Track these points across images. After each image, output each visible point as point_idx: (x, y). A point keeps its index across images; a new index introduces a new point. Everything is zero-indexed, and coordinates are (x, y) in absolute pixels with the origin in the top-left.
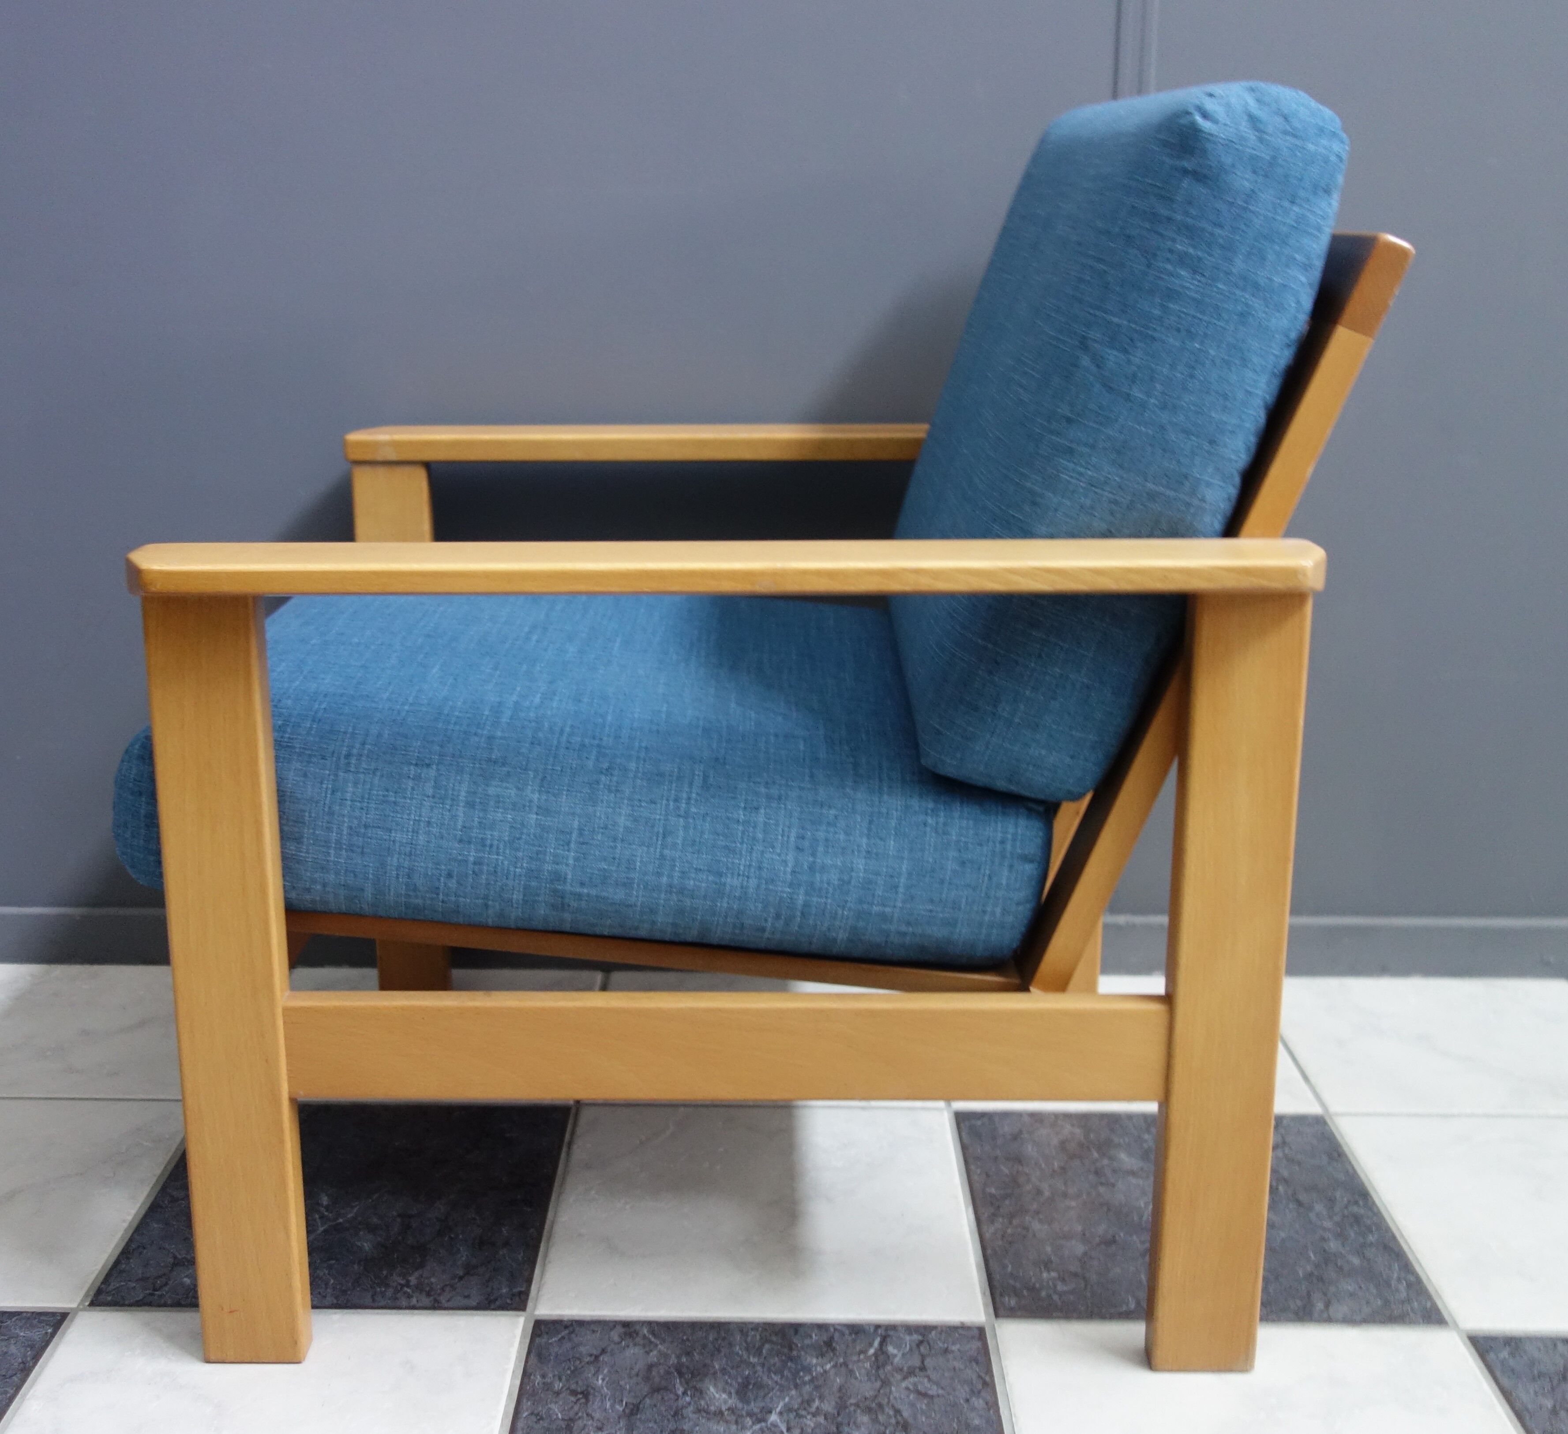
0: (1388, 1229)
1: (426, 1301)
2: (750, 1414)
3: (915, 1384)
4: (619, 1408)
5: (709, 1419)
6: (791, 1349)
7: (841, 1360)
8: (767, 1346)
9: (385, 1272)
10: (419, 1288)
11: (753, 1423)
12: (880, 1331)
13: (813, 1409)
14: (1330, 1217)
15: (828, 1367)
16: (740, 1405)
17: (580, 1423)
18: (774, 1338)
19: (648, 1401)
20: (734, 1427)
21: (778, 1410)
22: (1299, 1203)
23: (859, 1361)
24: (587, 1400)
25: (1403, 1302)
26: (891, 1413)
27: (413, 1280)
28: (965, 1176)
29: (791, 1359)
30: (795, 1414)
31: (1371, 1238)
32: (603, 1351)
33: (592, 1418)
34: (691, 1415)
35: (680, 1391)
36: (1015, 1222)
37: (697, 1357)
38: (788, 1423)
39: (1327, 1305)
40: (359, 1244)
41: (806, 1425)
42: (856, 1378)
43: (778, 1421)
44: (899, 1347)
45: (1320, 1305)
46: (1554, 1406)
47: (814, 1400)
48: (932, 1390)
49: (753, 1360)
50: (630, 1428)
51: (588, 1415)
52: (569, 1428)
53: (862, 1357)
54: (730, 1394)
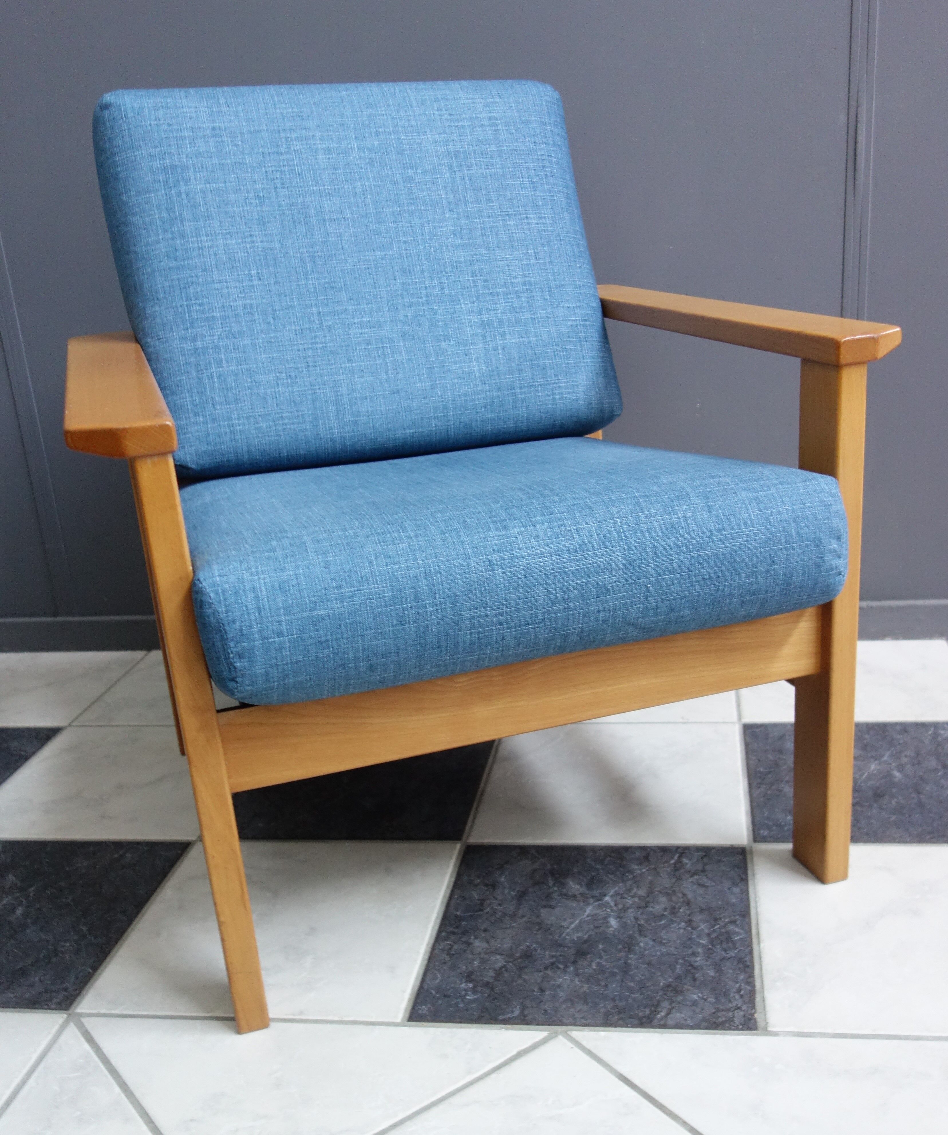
1: (402, 836)
2: (592, 897)
3: (697, 880)
4: (513, 893)
5: (567, 899)
6: (622, 860)
7: (653, 866)
8: (608, 859)
10: (398, 828)
11: (594, 902)
12: (679, 850)
13: (632, 894)
15: (644, 870)
16: (587, 892)
17: (488, 902)
18: (613, 855)
19: (531, 890)
20: (582, 904)
21: (610, 894)
23: (664, 867)
24: (494, 889)
26: (680, 895)
27: (395, 823)
28: (745, 761)
29: (622, 866)
30: (620, 896)
32: (507, 862)
33: (496, 899)
34: (556, 897)
35: (551, 883)
36: (774, 787)
37: (564, 865)
38: (616, 901)
41: (626, 902)
42: (661, 876)
43: (610, 900)
44: (690, 859)
47: (633, 889)
48: (709, 883)
49: (598, 866)
50: (519, 905)
51: (494, 897)
52: (482, 904)
53: (666, 865)
54: (582, 886)
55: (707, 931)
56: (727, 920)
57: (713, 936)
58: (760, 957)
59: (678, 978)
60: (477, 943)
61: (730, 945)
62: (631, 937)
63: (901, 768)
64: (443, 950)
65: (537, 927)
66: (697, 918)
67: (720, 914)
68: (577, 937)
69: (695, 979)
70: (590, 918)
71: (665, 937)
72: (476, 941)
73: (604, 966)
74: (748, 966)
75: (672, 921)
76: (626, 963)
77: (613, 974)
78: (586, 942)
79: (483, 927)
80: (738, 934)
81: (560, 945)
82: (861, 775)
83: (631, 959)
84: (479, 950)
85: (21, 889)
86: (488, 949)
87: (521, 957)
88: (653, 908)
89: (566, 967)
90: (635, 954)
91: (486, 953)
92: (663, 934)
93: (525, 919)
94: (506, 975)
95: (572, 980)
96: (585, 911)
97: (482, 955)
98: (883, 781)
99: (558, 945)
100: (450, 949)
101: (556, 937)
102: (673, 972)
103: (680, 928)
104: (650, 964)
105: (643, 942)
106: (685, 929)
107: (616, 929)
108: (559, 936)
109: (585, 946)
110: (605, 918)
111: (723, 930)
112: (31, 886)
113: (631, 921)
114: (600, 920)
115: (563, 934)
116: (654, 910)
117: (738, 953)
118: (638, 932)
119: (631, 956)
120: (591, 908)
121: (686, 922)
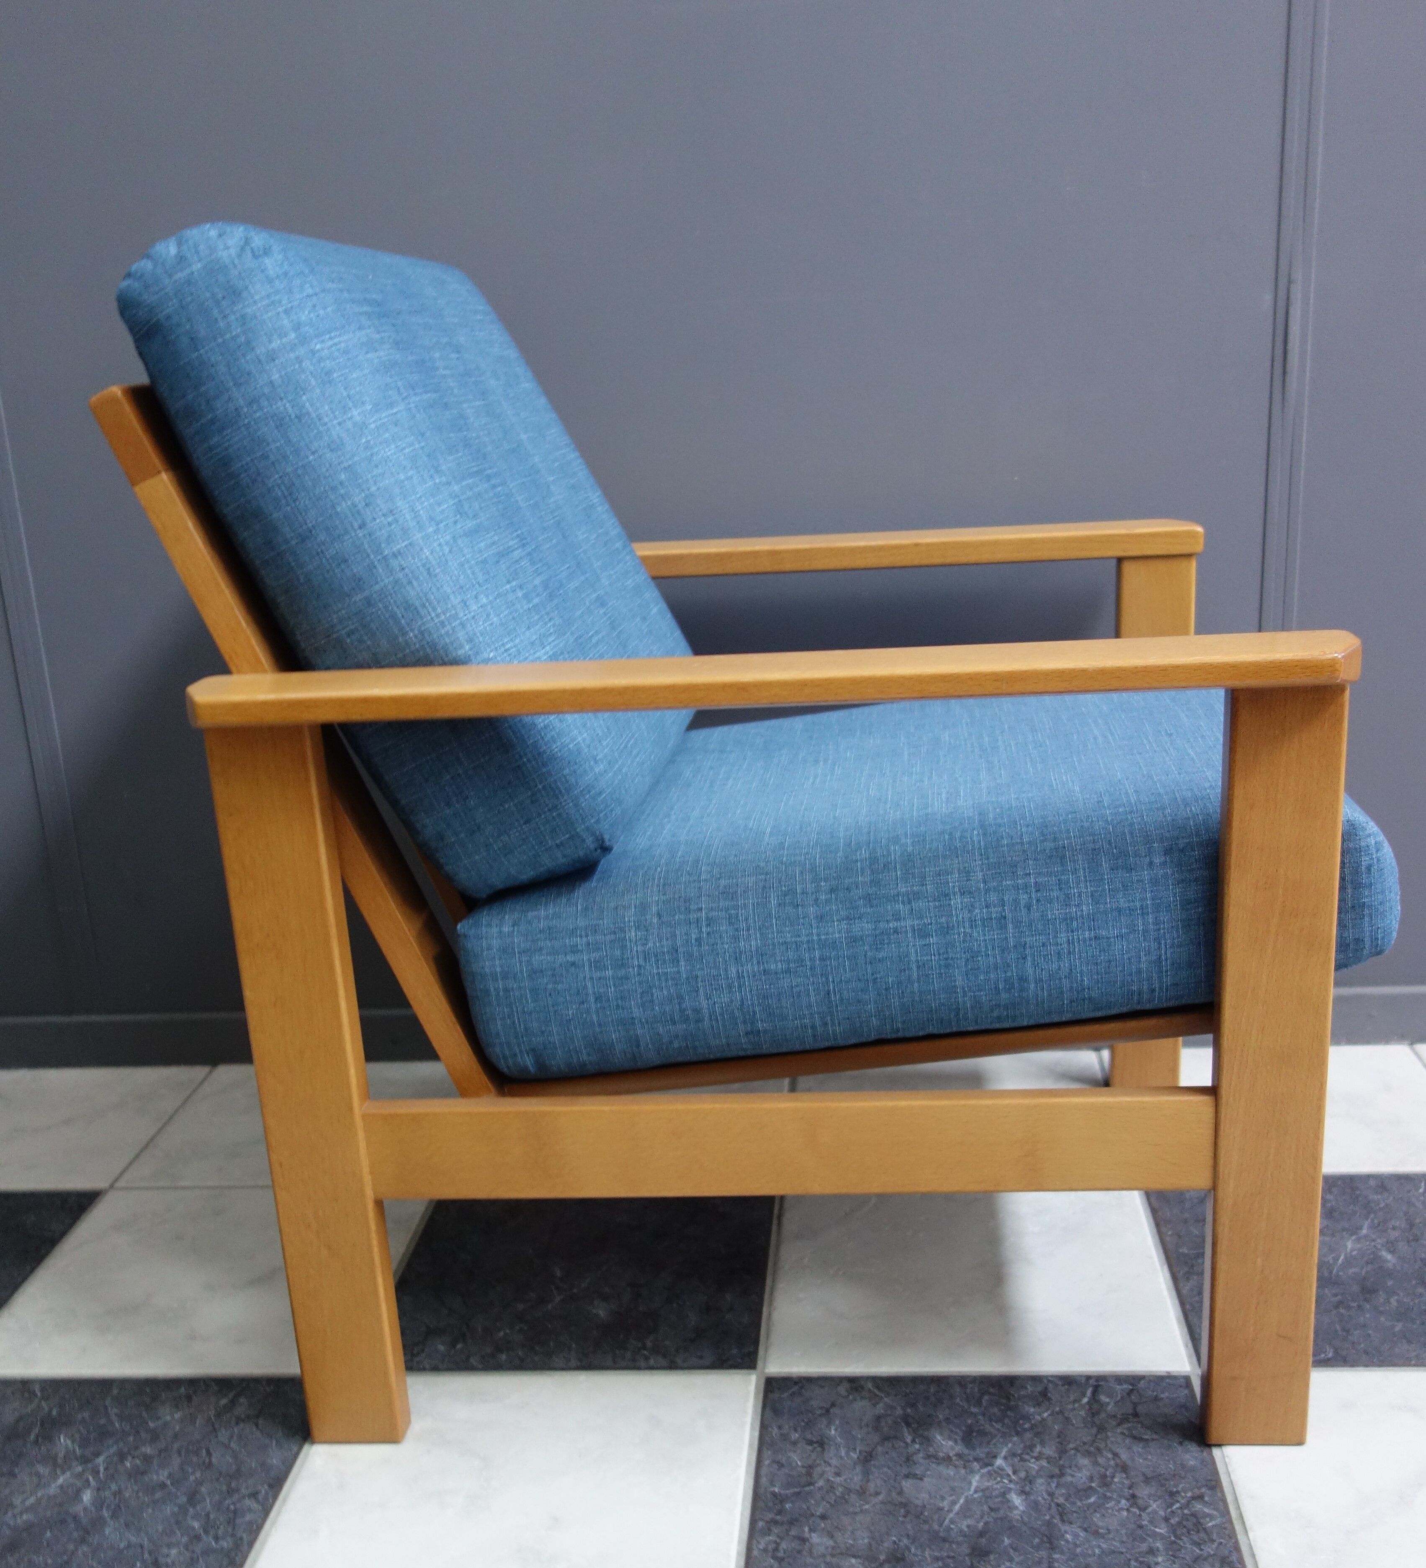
1: (664, 1362)
2: (976, 1459)
3: (1129, 1429)
4: (855, 1456)
5: (939, 1464)
6: (1009, 1399)
7: (1057, 1409)
8: (986, 1397)
9: (622, 1337)
10: (655, 1350)
11: (981, 1468)
12: (1091, 1382)
13: (1035, 1454)
15: (1046, 1415)
16: (966, 1451)
17: (818, 1470)
18: (992, 1390)
19: (880, 1449)
20: (963, 1471)
21: (1003, 1454)
23: (1074, 1409)
24: (823, 1449)
26: (1110, 1456)
27: (649, 1343)
28: (1157, 1237)
29: (1010, 1408)
30: (1018, 1458)
32: (833, 1405)
33: (830, 1465)
34: (921, 1461)
35: (909, 1439)
37: (921, 1409)
38: (1013, 1466)
40: (594, 1311)
41: (1030, 1467)
42: (1073, 1425)
43: (1004, 1465)
44: (1110, 1396)
47: (1035, 1446)
48: (1147, 1435)
49: (974, 1410)
50: (866, 1473)
51: (826, 1462)
52: (809, 1474)
53: (1076, 1405)
54: (956, 1442)
55: (1162, 1513)
56: (1189, 1494)
57: (1173, 1521)
58: (1253, 1556)
60: (815, 1539)
61: (1202, 1535)
62: (1049, 1523)
63: (1391, 1246)
64: (765, 1550)
65: (902, 1511)
66: (1143, 1492)
67: (1176, 1486)
68: (968, 1526)
70: (980, 1494)
71: (1100, 1524)
72: (813, 1535)
75: (1106, 1498)
78: (981, 1534)
79: (820, 1511)
80: (1212, 1517)
81: (944, 1540)
82: (1336, 1259)
83: (1057, 1561)
84: (822, 1549)
85: (84, 1460)
86: (833, 1548)
87: (887, 1561)
88: (1073, 1476)
90: (1062, 1553)
91: (833, 1556)
92: (1097, 1519)
93: (881, 1497)
96: (970, 1483)
97: (828, 1559)
98: (1370, 1267)
99: (940, 1539)
100: (776, 1549)
101: (935, 1527)
103: (1122, 1509)
105: (1070, 1533)
106: (1128, 1510)
107: (1024, 1512)
108: (941, 1525)
109: (983, 1541)
110: (1004, 1494)
111: (1186, 1511)
112: (97, 1454)
113: (1044, 1499)
114: (996, 1497)
115: (944, 1522)
116: (1074, 1480)
117: (1217, 1548)
118: (1058, 1517)
119: (1056, 1556)
120: (977, 1477)
121: (1128, 1500)
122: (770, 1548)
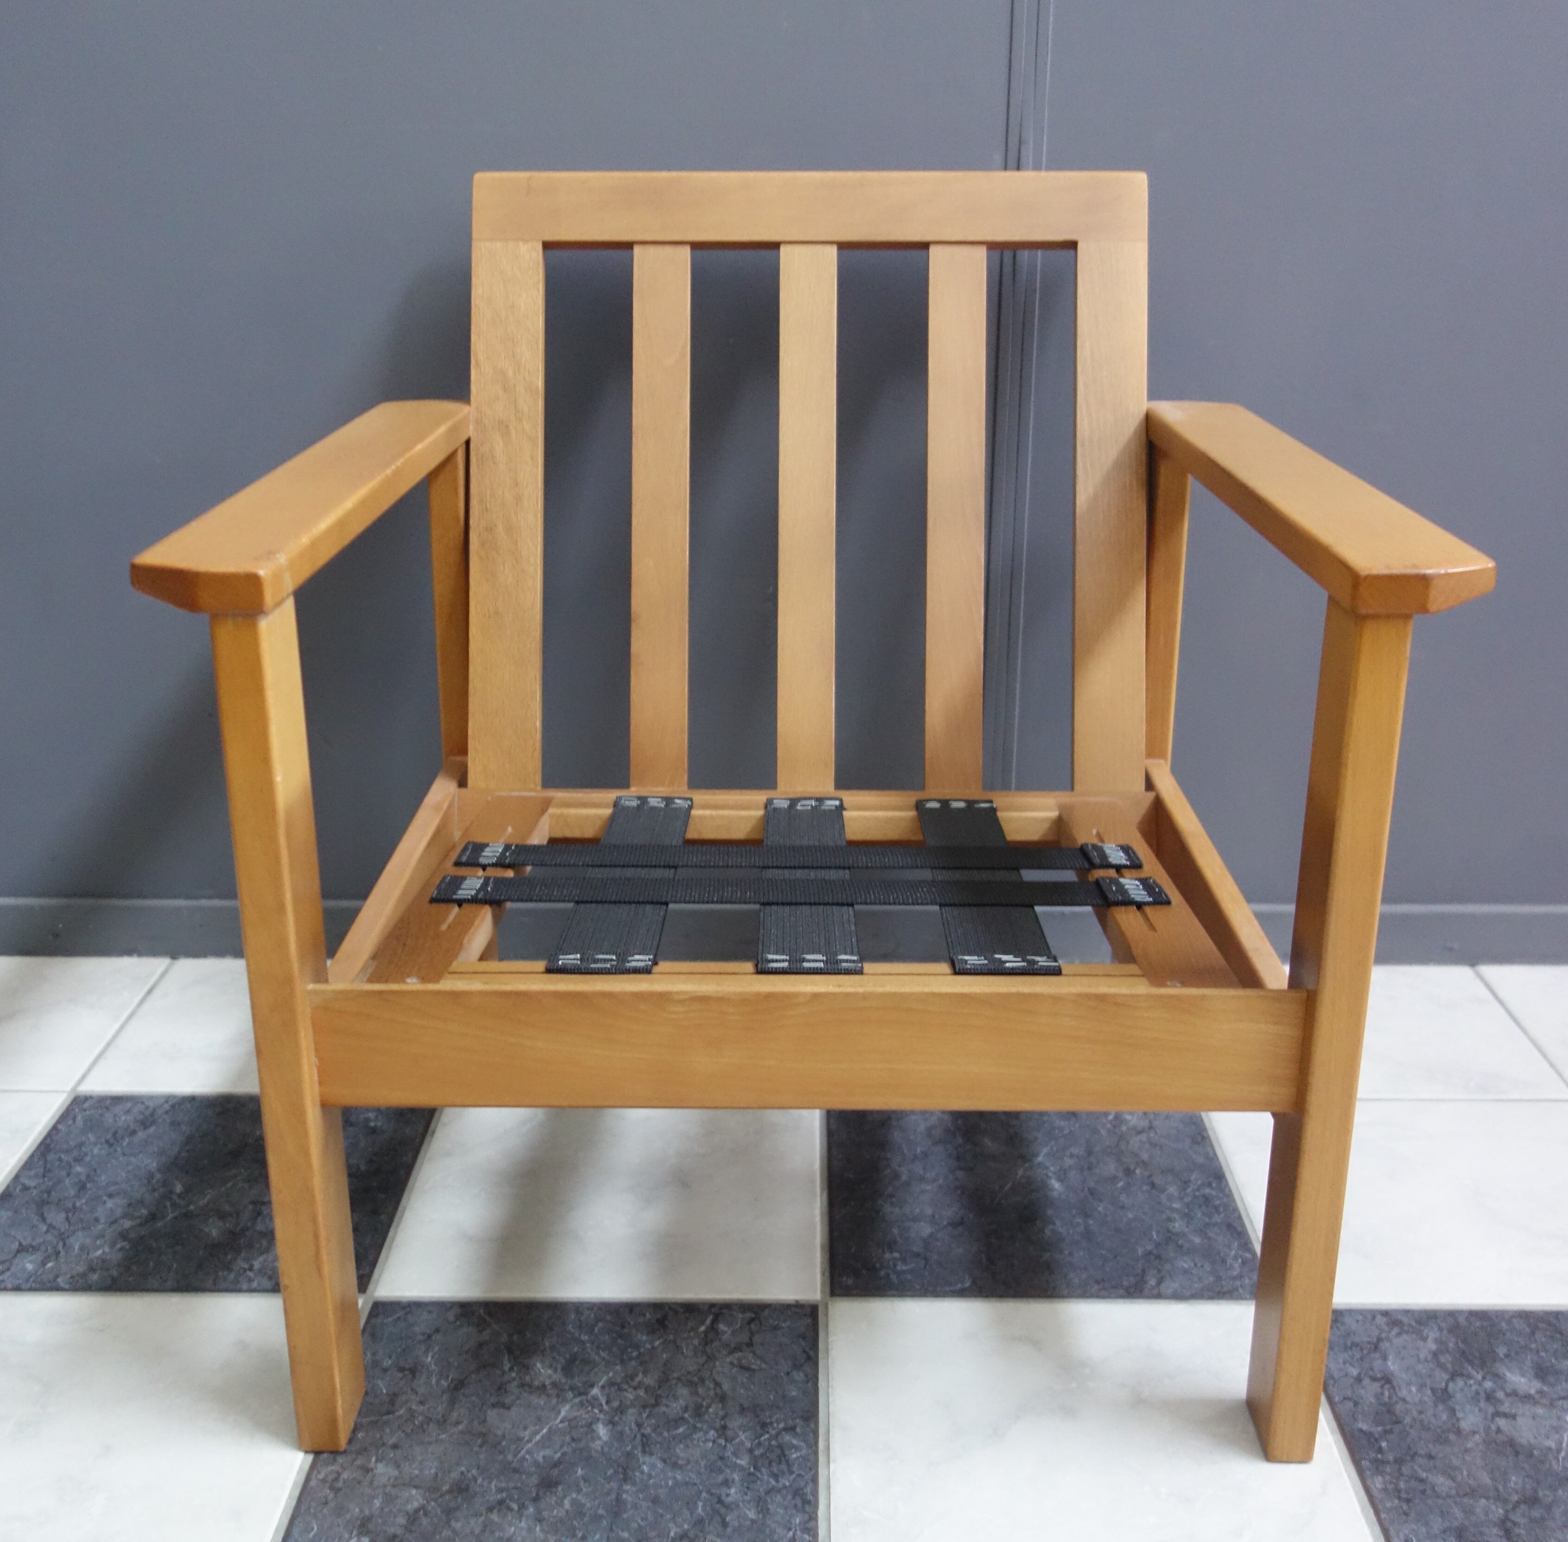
0: (1236, 1209)
1: (266, 1284)
2: (572, 1388)
3: (739, 1359)
4: (444, 1383)
5: (531, 1393)
6: (623, 1327)
7: (671, 1337)
8: (600, 1324)
9: (229, 1257)
10: (261, 1271)
11: (575, 1397)
12: (714, 1310)
13: (635, 1383)
14: (1181, 1199)
15: (657, 1343)
16: (564, 1380)
17: (403, 1398)
18: (608, 1317)
19: (474, 1377)
20: (554, 1401)
21: (601, 1384)
22: (1153, 1185)
23: (688, 1338)
24: (414, 1376)
25: (1234, 1278)
26: (712, 1386)
27: (257, 1264)
29: (621, 1336)
30: (616, 1387)
31: (1217, 1218)
32: (437, 1330)
33: (417, 1393)
34: (513, 1390)
35: (507, 1366)
36: (867, 1205)
37: (528, 1335)
38: (608, 1396)
39: (1160, 1282)
40: (207, 1230)
41: (625, 1397)
42: (683, 1353)
43: (599, 1395)
44: (730, 1325)
45: (1153, 1282)
46: (1359, 1374)
47: (637, 1375)
48: (756, 1364)
49: (584, 1337)
50: (452, 1403)
51: (413, 1390)
52: (392, 1402)
53: (692, 1334)
54: (556, 1370)
55: (748, 1444)
56: (781, 1425)
57: (757, 1453)
58: (828, 1487)
59: (700, 1522)
60: (381, 1468)
61: (783, 1467)
62: (629, 1455)
63: (1062, 1175)
64: (324, 1481)
65: (479, 1441)
66: (736, 1423)
67: (770, 1417)
69: (725, 1524)
70: (566, 1424)
71: (682, 1455)
72: (379, 1465)
73: (583, 1505)
74: (809, 1502)
75: (695, 1429)
76: (618, 1500)
77: (597, 1518)
78: (556, 1465)
79: (393, 1440)
80: (797, 1448)
81: (516, 1471)
82: (1002, 1186)
83: (626, 1492)
84: (384, 1480)
86: (397, 1478)
87: (450, 1491)
88: (667, 1406)
89: (522, 1507)
90: (634, 1484)
91: (394, 1486)
92: (679, 1450)
93: (461, 1427)
94: (425, 1521)
95: (530, 1530)
96: (559, 1412)
97: (388, 1490)
98: (1034, 1196)
99: (511, 1470)
100: (336, 1479)
101: (510, 1457)
102: (692, 1514)
103: (708, 1441)
104: (655, 1500)
105: (648, 1465)
106: (714, 1442)
107: (606, 1443)
108: (515, 1456)
109: (556, 1472)
110: (590, 1425)
111: (773, 1443)
113: (631, 1429)
114: (582, 1427)
115: (520, 1452)
116: (667, 1410)
117: (794, 1479)
118: (640, 1448)
119: (627, 1487)
120: (567, 1407)
121: (717, 1431)
122: (330, 1478)
